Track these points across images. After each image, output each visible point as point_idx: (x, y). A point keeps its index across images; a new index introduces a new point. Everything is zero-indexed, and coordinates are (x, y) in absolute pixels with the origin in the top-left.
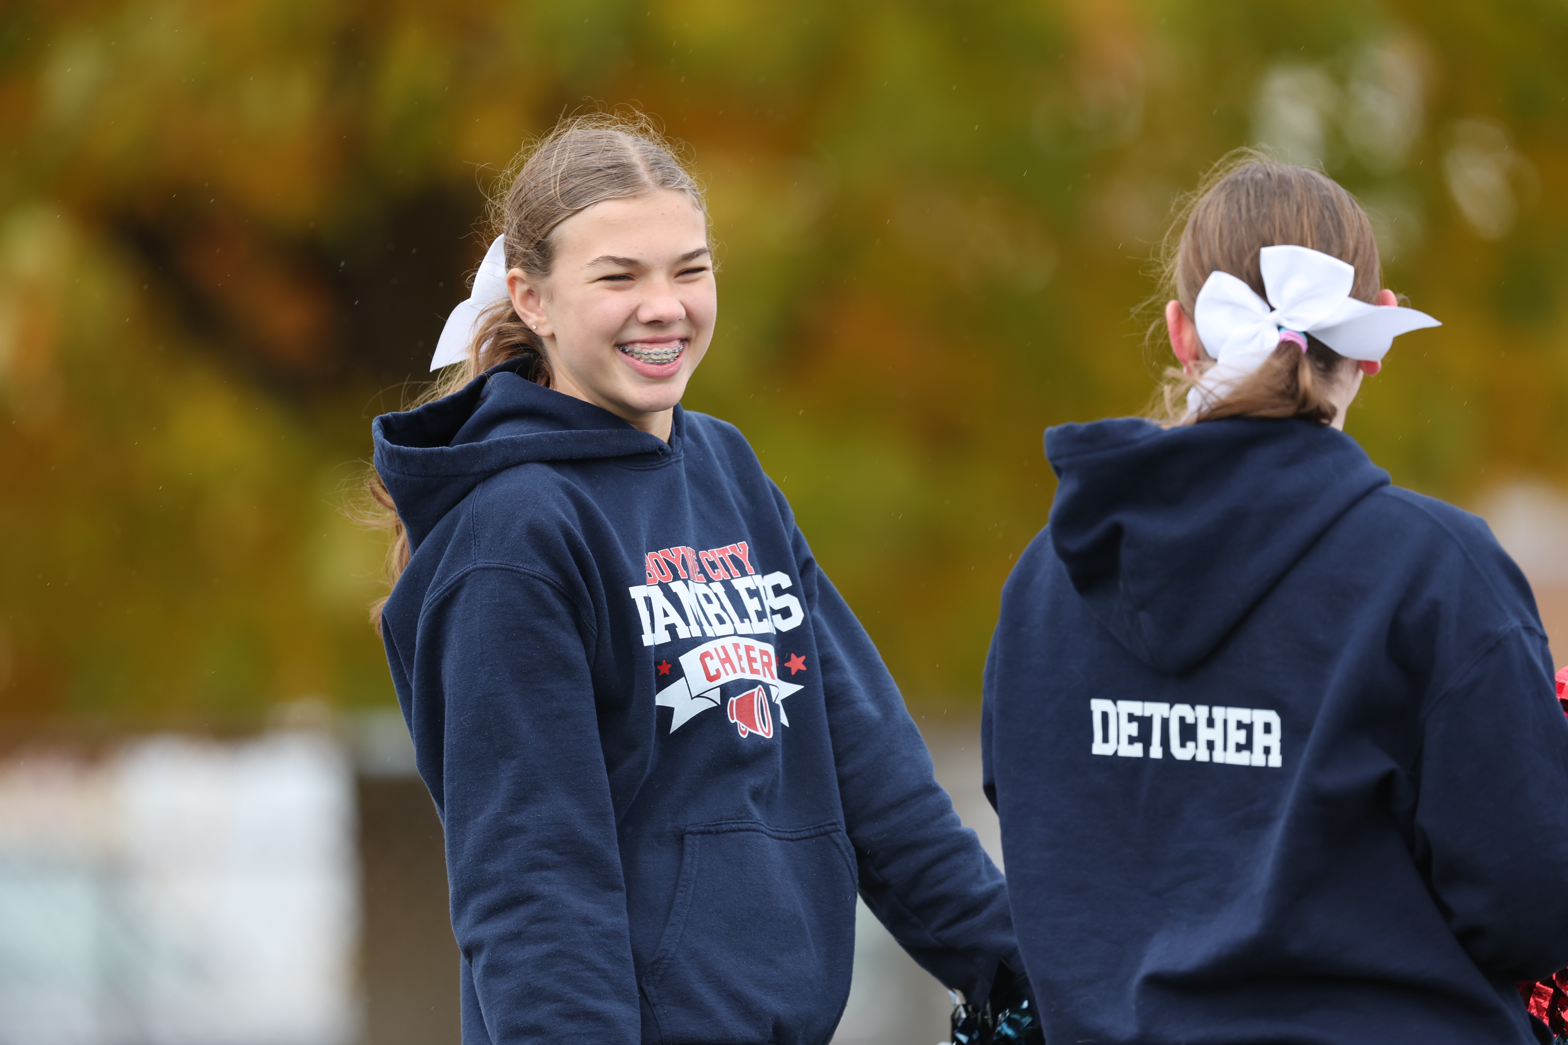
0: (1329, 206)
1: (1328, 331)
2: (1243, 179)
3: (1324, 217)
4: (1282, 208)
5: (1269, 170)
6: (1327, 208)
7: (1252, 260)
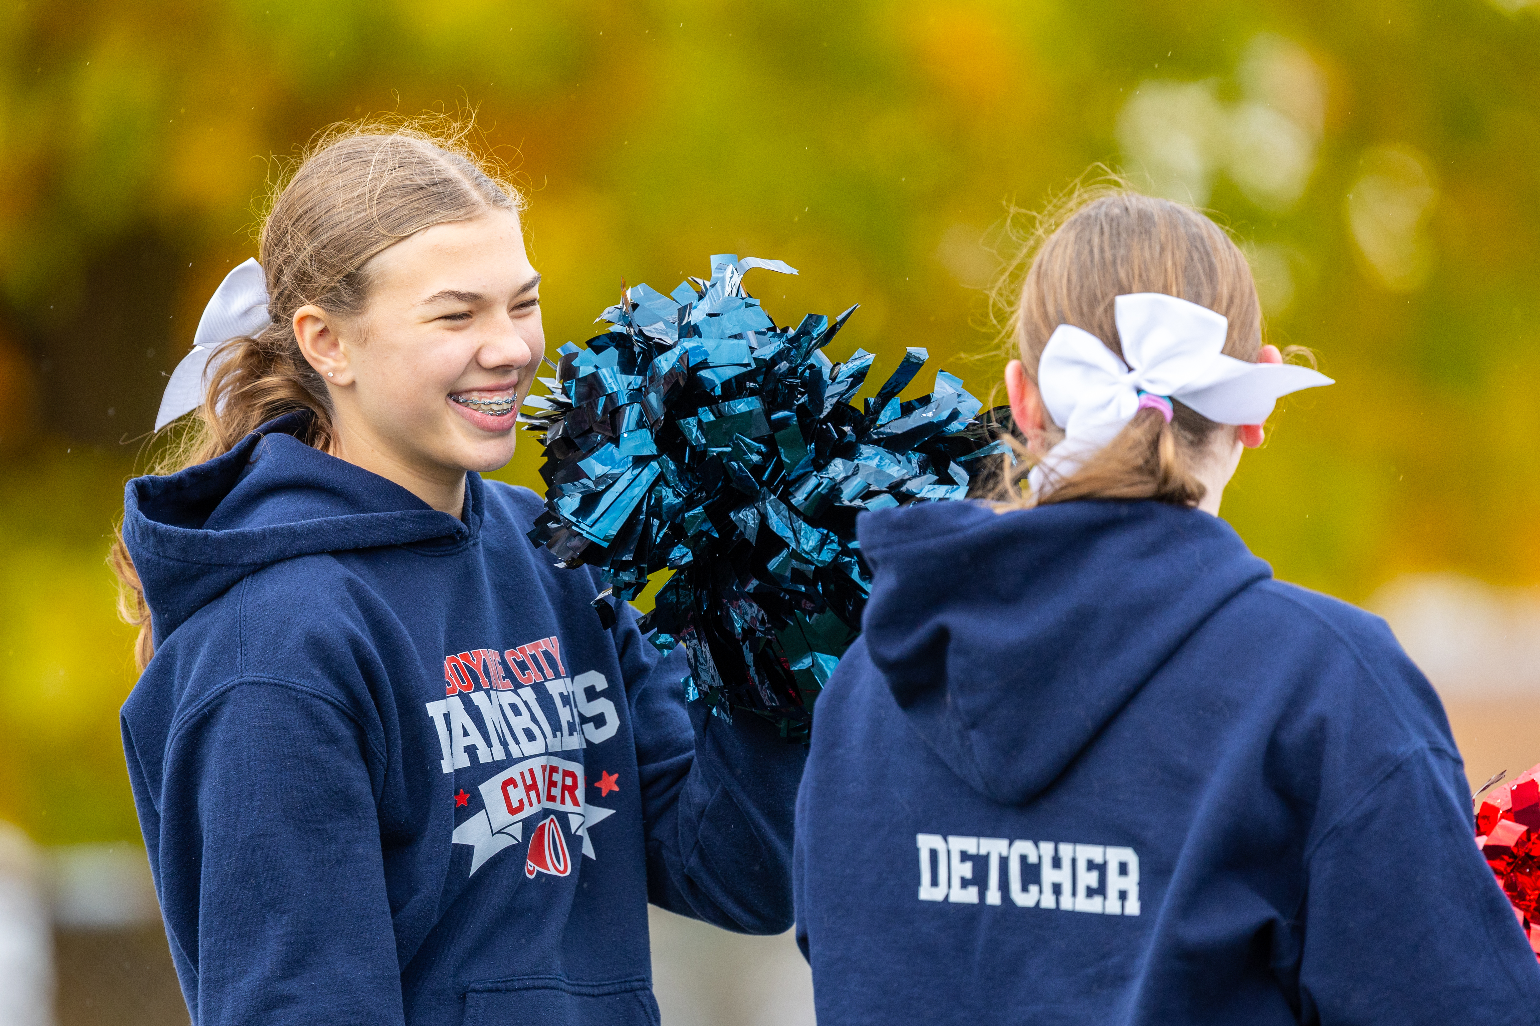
0: (1197, 244)
1: (1198, 394)
2: (1097, 214)
3: (1192, 259)
4: (1142, 249)
5: (1127, 204)
6: (1196, 248)
7: (1106, 311)
